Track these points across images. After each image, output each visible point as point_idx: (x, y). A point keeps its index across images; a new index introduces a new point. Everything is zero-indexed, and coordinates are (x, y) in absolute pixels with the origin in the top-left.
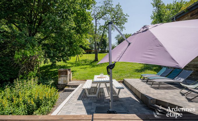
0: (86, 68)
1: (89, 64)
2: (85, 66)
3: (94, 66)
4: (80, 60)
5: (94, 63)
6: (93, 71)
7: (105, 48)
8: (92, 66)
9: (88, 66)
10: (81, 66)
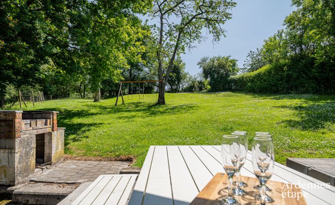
0: (134, 117)
1: (144, 110)
2: (133, 113)
3: (154, 113)
4: (125, 102)
5: (155, 108)
6: (152, 125)
7: (178, 83)
8: (151, 114)
9: (140, 114)
10: (122, 113)
